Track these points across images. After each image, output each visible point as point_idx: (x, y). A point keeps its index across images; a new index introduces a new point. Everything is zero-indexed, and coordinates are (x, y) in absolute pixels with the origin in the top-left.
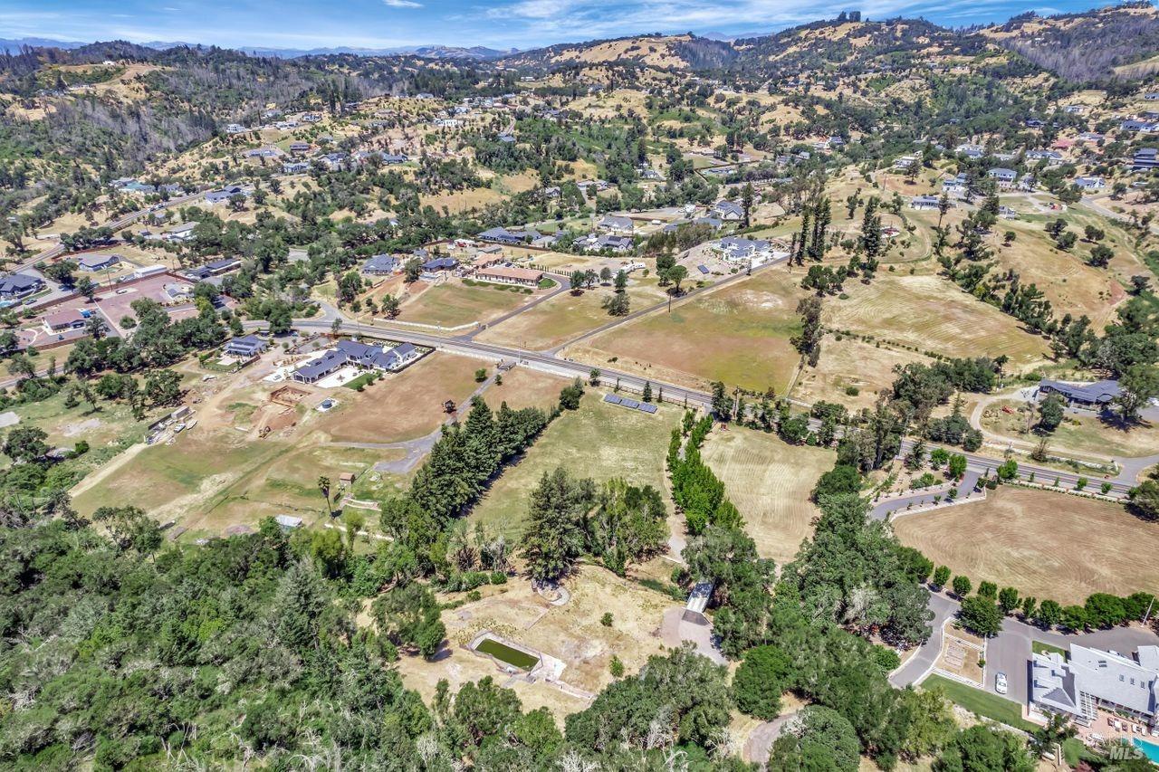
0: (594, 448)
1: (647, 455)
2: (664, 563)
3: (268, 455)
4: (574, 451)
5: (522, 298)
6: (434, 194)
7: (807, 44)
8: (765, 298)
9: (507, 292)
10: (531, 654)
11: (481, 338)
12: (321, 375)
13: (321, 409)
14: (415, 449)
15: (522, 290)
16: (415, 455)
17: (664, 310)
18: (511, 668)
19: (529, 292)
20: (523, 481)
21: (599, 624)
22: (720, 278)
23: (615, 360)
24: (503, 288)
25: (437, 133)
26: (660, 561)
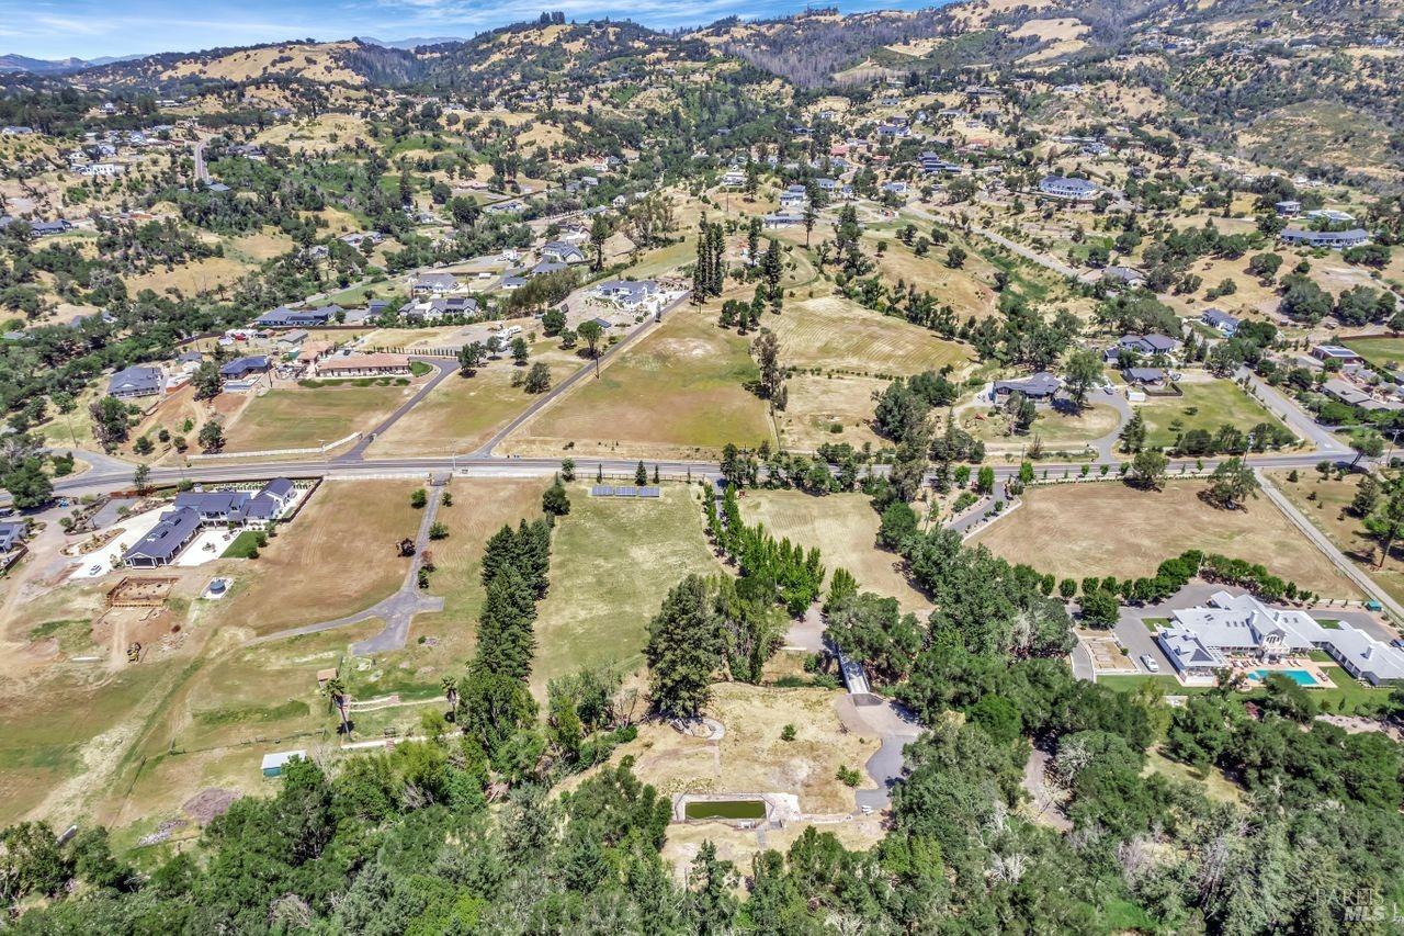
0: (622, 553)
1: (684, 546)
2: (789, 656)
3: (168, 681)
4: (601, 561)
5: (400, 392)
6: (143, 273)
7: (512, 50)
8: (692, 345)
9: (373, 387)
10: (749, 799)
11: (374, 452)
12: (176, 551)
13: (210, 596)
14: (393, 613)
15: (393, 382)
16: (398, 622)
17: (590, 377)
18: (743, 823)
19: (405, 382)
20: (566, 613)
21: (781, 742)
22: (628, 331)
23: (571, 445)
24: (364, 383)
25: (85, 185)
26: (784, 654)
